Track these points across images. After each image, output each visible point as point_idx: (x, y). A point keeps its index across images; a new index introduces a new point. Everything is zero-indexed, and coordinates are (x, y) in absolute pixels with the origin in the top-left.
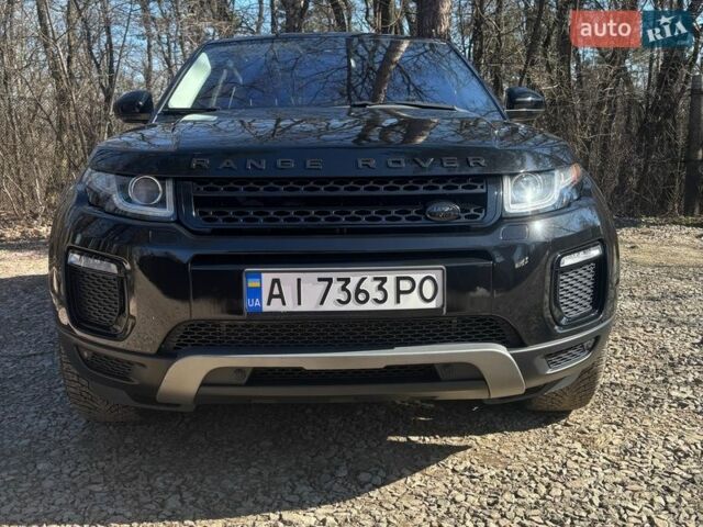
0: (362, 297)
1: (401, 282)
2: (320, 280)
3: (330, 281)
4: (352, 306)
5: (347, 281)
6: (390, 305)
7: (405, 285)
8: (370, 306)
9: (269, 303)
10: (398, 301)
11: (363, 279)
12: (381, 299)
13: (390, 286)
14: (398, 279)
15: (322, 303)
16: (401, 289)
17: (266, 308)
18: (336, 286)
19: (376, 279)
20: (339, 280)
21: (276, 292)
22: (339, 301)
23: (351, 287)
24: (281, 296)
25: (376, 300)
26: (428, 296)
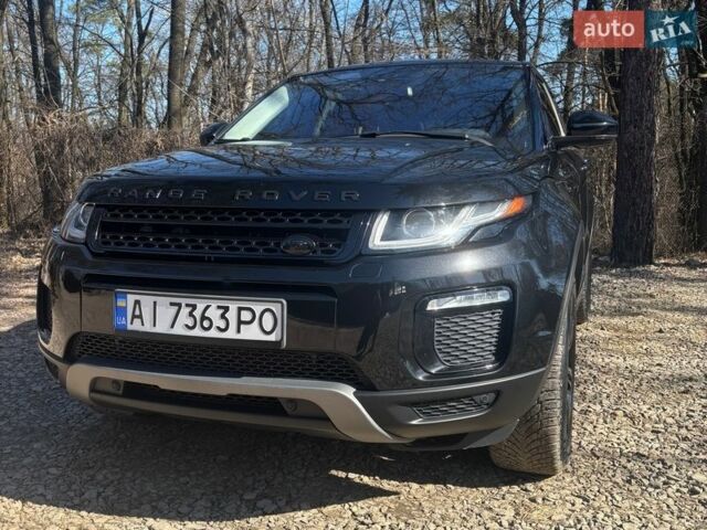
0: (206, 324)
1: (242, 312)
2: (172, 304)
3: (179, 305)
4: (198, 332)
5: (194, 307)
6: (231, 334)
7: (246, 316)
8: (213, 333)
9: (132, 323)
10: (239, 331)
11: (208, 307)
12: (223, 327)
13: (232, 315)
14: (240, 309)
15: (172, 326)
16: (243, 319)
17: (130, 327)
18: (185, 311)
19: (219, 307)
20: (187, 305)
21: (137, 313)
22: (187, 326)
23: (198, 313)
24: (140, 317)
25: (218, 328)
26: (268, 328)
